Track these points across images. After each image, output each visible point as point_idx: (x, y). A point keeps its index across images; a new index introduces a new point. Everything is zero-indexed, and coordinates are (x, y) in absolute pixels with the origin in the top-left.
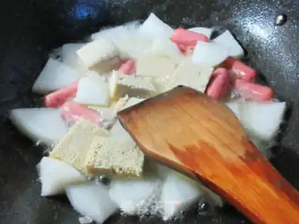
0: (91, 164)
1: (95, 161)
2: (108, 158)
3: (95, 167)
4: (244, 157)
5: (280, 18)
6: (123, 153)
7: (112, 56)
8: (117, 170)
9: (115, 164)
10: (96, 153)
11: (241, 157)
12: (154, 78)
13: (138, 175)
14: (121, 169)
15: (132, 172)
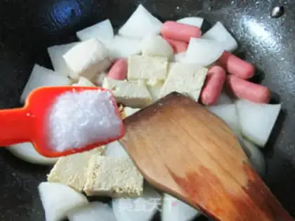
0: (90, 187)
1: (94, 184)
2: (107, 179)
3: (95, 189)
4: (247, 188)
5: (277, 9)
6: (122, 172)
7: (102, 58)
8: (117, 191)
9: (114, 185)
10: (94, 174)
11: (243, 188)
12: (146, 80)
13: (139, 194)
14: (121, 189)
15: (133, 191)
